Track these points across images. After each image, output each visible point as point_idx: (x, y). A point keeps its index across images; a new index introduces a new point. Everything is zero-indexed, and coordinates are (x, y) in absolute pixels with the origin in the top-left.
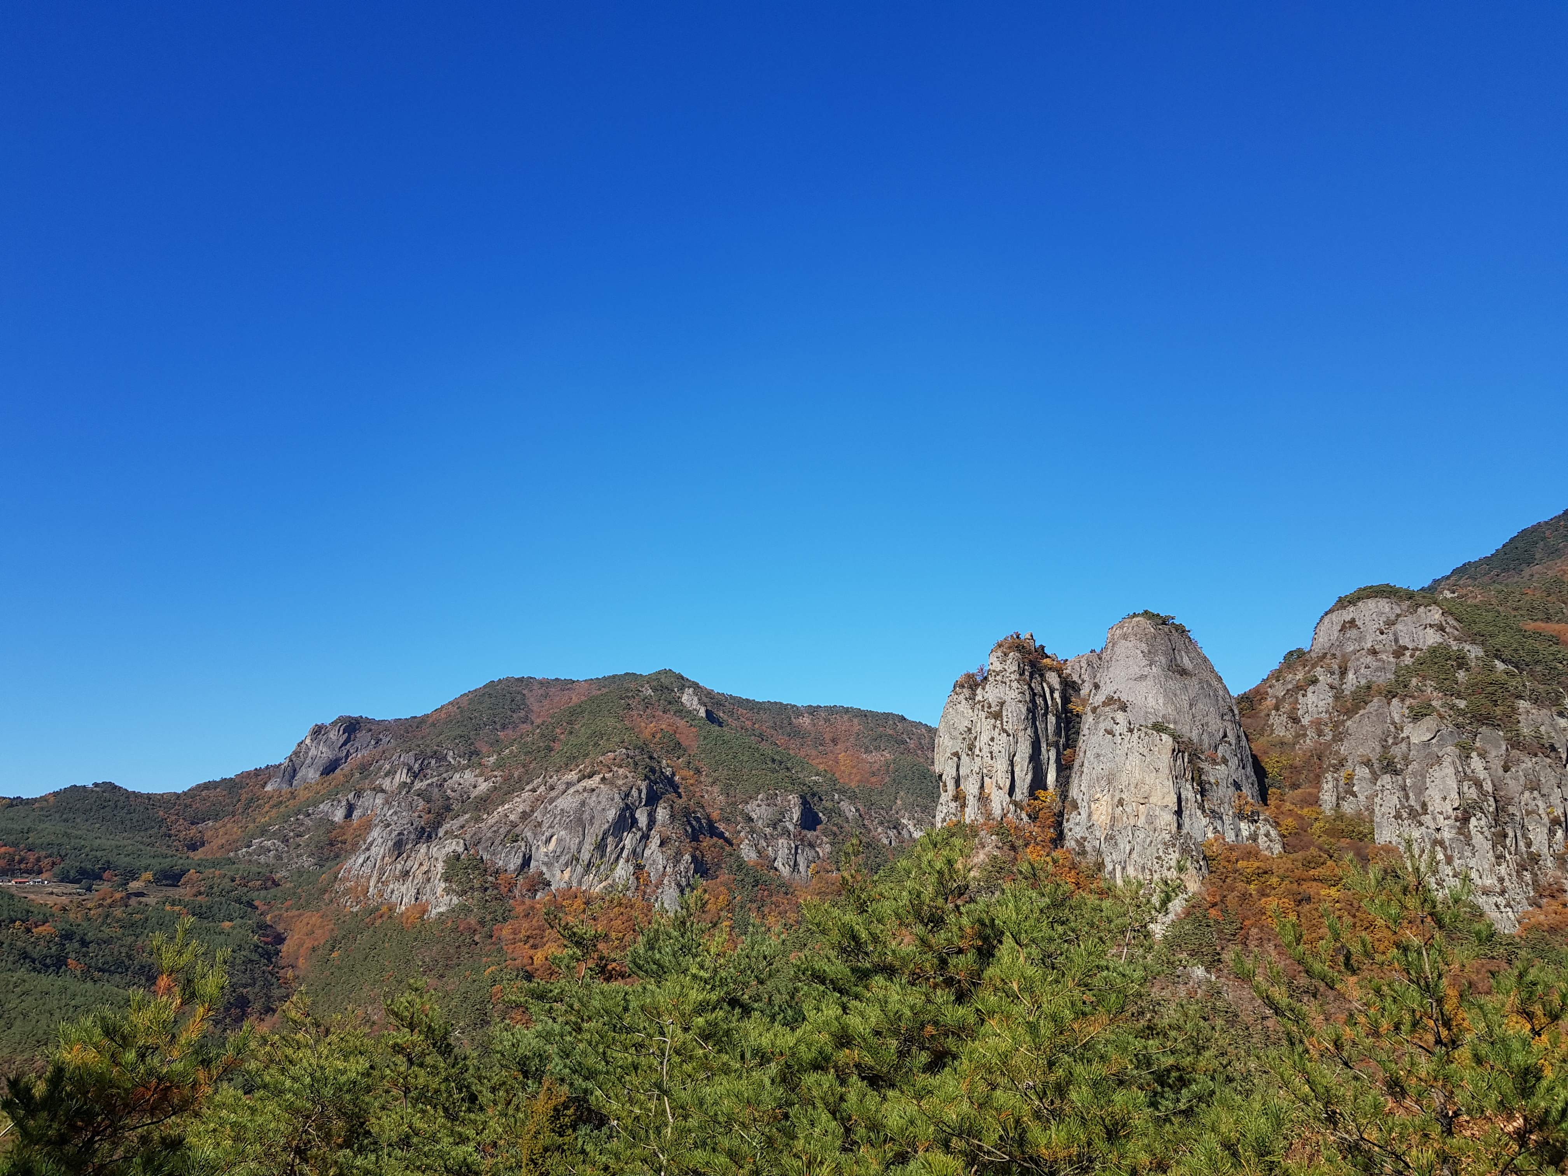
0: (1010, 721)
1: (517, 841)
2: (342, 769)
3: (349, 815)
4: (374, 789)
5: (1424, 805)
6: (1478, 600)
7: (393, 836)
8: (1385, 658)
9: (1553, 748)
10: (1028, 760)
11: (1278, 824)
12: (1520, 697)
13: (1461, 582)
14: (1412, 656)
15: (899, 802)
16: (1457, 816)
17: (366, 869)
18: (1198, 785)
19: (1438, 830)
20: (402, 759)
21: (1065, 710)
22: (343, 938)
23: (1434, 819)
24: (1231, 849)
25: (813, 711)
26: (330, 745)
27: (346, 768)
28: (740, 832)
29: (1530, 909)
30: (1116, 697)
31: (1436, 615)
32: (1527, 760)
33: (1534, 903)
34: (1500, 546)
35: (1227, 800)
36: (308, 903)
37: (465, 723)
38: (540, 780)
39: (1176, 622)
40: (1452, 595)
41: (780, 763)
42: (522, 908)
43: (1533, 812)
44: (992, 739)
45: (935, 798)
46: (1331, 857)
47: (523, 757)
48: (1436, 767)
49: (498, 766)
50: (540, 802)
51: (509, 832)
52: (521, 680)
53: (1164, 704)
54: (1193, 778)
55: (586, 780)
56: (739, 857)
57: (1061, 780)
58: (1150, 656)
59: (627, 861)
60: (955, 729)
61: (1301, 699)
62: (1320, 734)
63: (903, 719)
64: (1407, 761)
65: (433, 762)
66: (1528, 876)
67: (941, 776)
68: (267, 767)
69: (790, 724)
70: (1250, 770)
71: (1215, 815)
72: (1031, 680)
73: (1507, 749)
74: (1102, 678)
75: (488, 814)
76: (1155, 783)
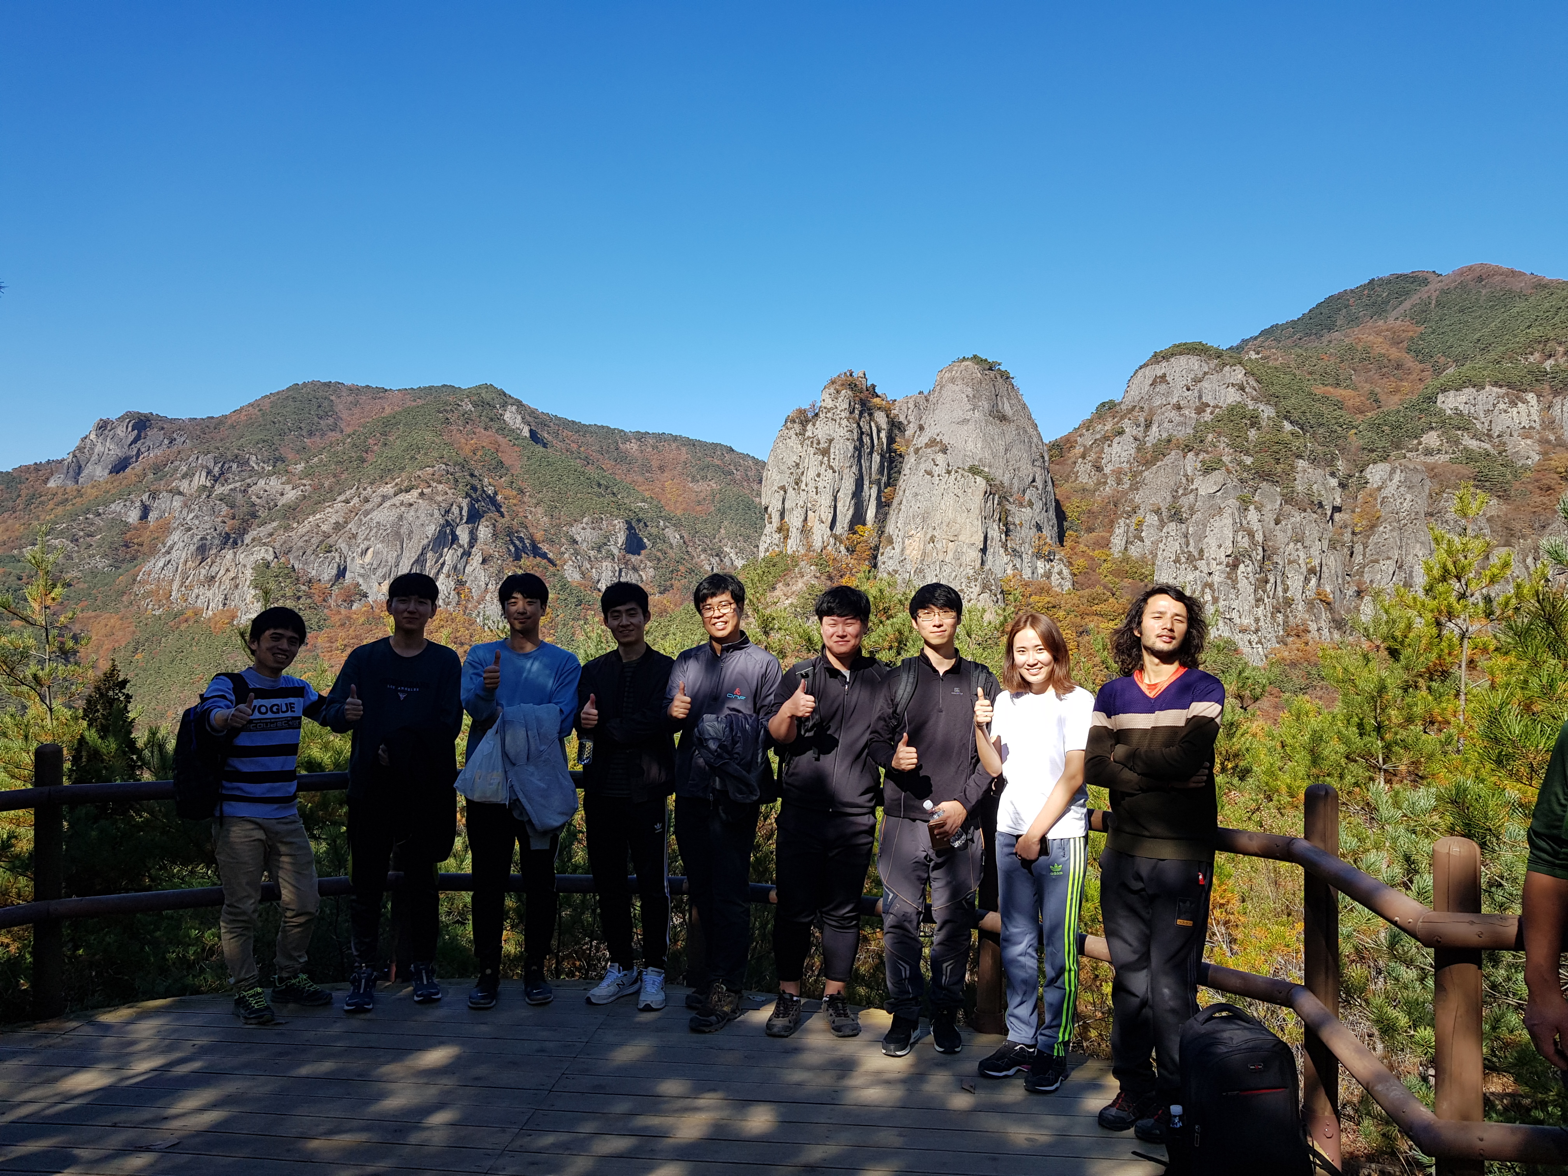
0: (837, 458)
1: (330, 552)
2: (133, 469)
3: (144, 516)
4: (171, 491)
5: (1201, 551)
6: (1278, 362)
7: (195, 540)
8: (1187, 413)
9: (1320, 505)
10: (850, 496)
11: (1071, 564)
12: (1299, 457)
13: (1267, 344)
14: (1211, 413)
15: (722, 531)
16: (1228, 563)
17: (168, 572)
18: (1004, 525)
19: (1210, 574)
20: (200, 462)
21: (890, 450)
22: (146, 641)
23: (1208, 564)
24: (1026, 585)
25: (641, 437)
26: (119, 443)
27: (136, 468)
28: (563, 553)
29: (1278, 645)
30: (938, 440)
31: (1239, 374)
32: (1296, 514)
33: (1282, 641)
34: (1306, 311)
35: (1028, 540)
36: (106, 605)
37: (268, 427)
38: (353, 491)
39: (1002, 368)
40: (1257, 356)
41: (605, 487)
42: (337, 618)
43: (1294, 561)
44: (819, 475)
45: (759, 529)
46: (1113, 595)
47: (333, 466)
48: (1217, 518)
49: (308, 473)
50: (353, 514)
51: (322, 542)
52: (328, 384)
53: (982, 448)
54: (1000, 519)
55: (403, 494)
56: (562, 577)
57: (881, 516)
58: (974, 400)
59: (448, 576)
60: (784, 463)
61: (1106, 449)
62: (1119, 482)
63: (731, 450)
64: (1192, 510)
65: (235, 466)
66: (1280, 617)
67: (766, 508)
68: (48, 462)
69: (617, 449)
70: (1052, 513)
71: (1017, 554)
72: (860, 419)
73: (1281, 504)
74: (927, 421)
75: (298, 522)
76: (965, 523)
